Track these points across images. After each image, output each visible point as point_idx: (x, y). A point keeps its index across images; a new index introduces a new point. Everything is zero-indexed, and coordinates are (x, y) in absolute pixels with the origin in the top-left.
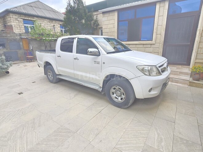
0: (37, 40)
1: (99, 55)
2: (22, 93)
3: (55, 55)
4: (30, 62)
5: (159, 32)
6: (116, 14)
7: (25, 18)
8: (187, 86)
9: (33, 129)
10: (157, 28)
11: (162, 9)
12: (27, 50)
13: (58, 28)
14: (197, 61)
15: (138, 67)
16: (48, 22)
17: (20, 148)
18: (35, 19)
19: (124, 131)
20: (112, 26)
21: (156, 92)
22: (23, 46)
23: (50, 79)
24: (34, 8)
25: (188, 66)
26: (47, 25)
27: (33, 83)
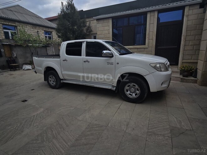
0: (23, 46)
1: (113, 56)
2: (26, 101)
3: (59, 59)
4: (14, 70)
5: (151, 38)
6: (111, 21)
7: (5, 23)
8: (179, 82)
9: (62, 129)
10: (149, 34)
11: (152, 18)
12: (10, 58)
13: (42, 34)
14: (184, 61)
15: (151, 65)
16: (31, 28)
17: (60, 146)
18: (17, 24)
19: (148, 119)
20: (107, 32)
21: (166, 85)
22: (5, 54)
23: (52, 85)
24: (15, 13)
25: (177, 66)
26: (30, 31)
27: (32, 90)
